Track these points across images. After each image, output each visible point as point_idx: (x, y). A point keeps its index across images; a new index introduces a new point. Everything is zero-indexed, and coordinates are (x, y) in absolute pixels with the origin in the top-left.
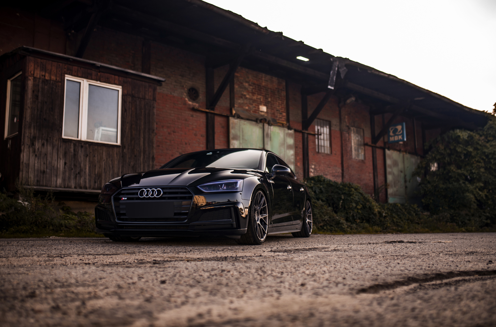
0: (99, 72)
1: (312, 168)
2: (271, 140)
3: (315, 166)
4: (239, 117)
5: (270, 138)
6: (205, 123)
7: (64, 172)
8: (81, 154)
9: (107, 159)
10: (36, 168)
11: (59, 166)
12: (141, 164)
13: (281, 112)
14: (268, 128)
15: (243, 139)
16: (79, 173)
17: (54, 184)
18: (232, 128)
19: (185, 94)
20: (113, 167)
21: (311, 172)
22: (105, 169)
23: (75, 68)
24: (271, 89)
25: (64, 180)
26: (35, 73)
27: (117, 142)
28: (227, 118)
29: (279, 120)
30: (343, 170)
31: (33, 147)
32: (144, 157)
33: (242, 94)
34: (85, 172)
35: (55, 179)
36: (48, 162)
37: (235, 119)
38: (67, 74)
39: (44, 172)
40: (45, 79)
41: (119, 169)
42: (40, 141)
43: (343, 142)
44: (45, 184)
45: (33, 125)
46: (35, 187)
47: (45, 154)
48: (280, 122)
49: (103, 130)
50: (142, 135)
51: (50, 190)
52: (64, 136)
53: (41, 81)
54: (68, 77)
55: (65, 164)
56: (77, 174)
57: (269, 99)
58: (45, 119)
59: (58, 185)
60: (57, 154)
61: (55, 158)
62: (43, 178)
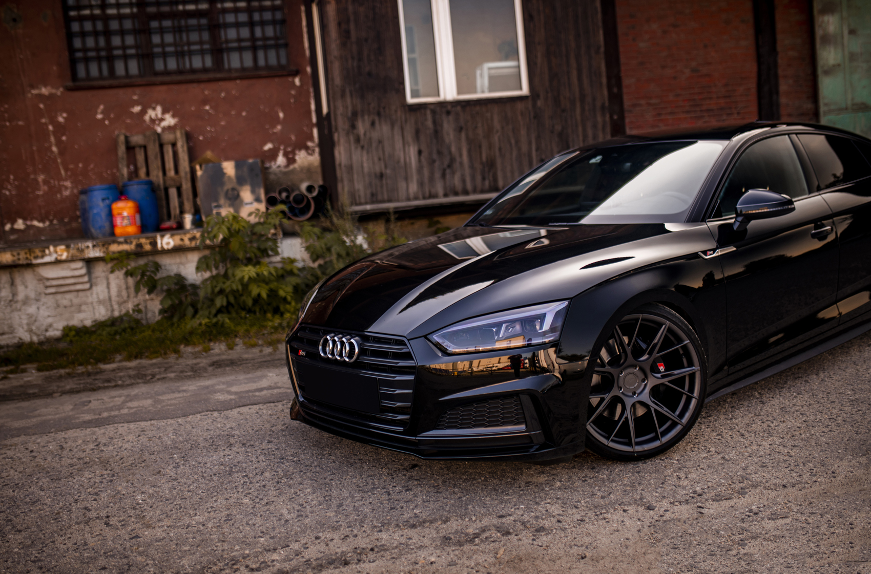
7: (420, 170)
8: (448, 128)
9: (503, 128)
10: (366, 170)
11: (408, 160)
16: (449, 166)
17: (402, 193)
20: (517, 142)
22: (500, 149)
25: (421, 184)
27: (521, 88)
31: (355, 131)
32: (583, 110)
34: (461, 164)
35: (404, 185)
36: (387, 153)
39: (382, 175)
41: (530, 143)
42: (366, 117)
44: (386, 197)
45: (348, 91)
46: (368, 207)
47: (380, 142)
49: (490, 69)
50: (574, 65)
51: (388, 209)
52: (413, 96)
55: (420, 152)
56: (445, 170)
58: (369, 74)
59: (412, 196)
60: (400, 138)
61: (399, 144)
62: (382, 187)
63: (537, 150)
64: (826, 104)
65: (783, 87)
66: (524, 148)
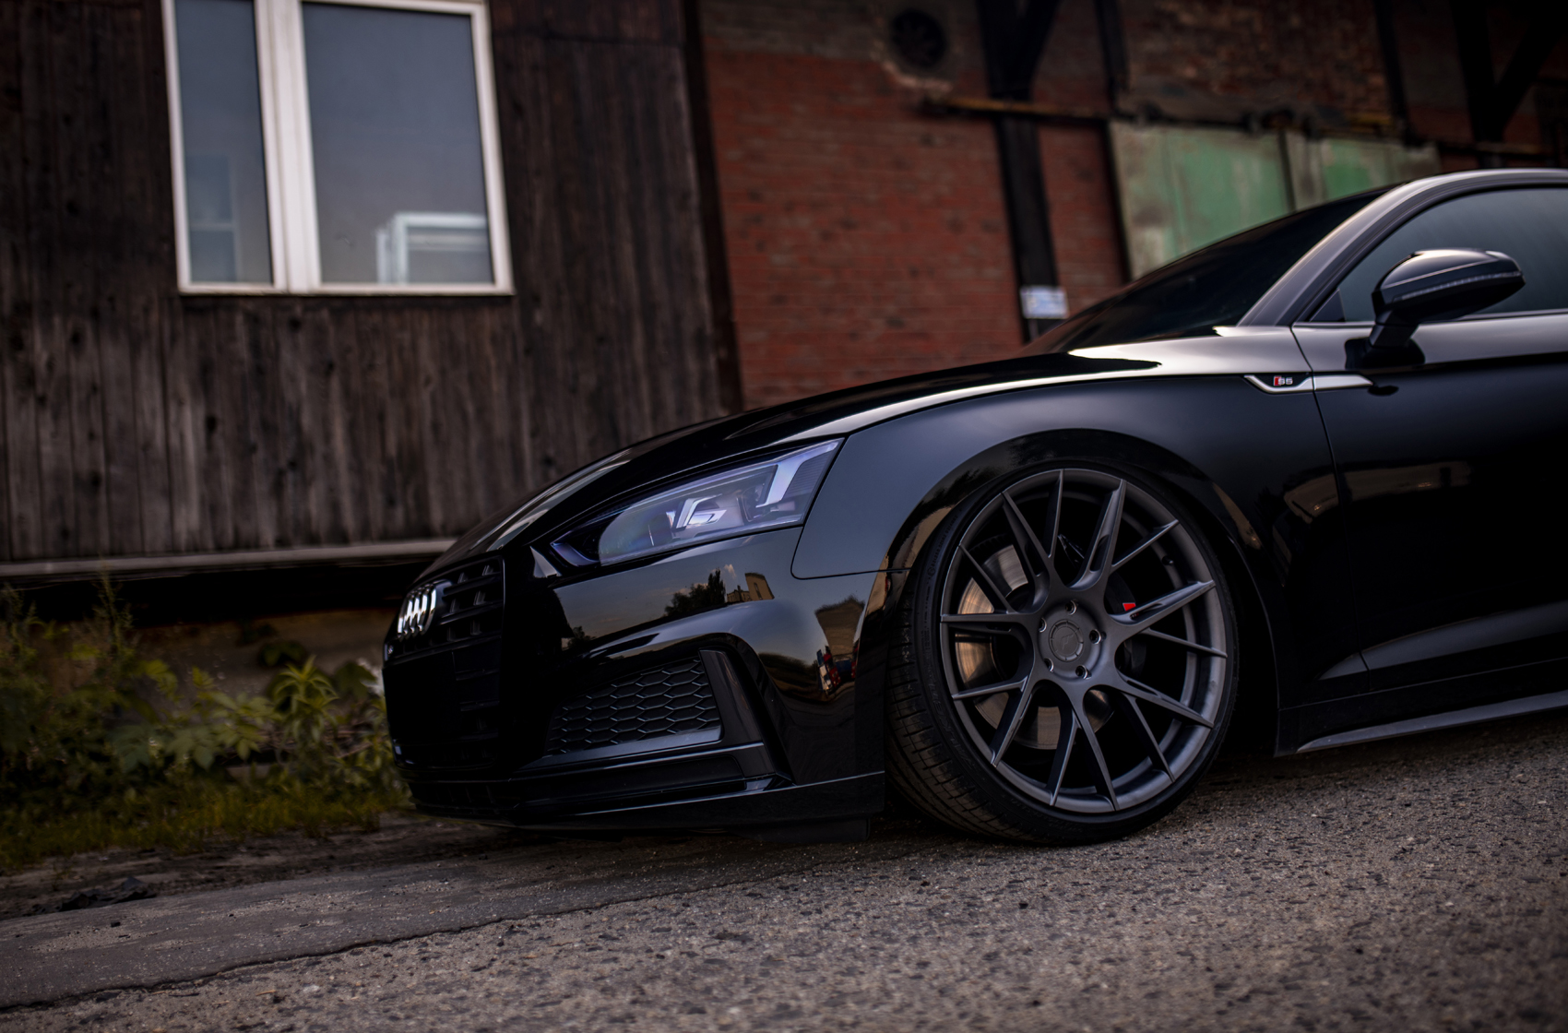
4: (1155, 117)
6: (994, 169)
7: (209, 471)
8: (293, 362)
9: (443, 372)
10: (48, 464)
11: (174, 440)
12: (635, 379)
13: (1358, 74)
14: (1307, 156)
15: (1188, 218)
16: (293, 465)
17: (155, 532)
18: (1129, 173)
19: (879, 44)
20: (482, 411)
22: (436, 427)
25: (211, 509)
27: (492, 279)
28: (1099, 129)
29: (1352, 109)
31: (21, 356)
32: (650, 342)
33: (1160, 13)
34: (329, 459)
35: (163, 511)
37: (1142, 129)
39: (95, 481)
41: (515, 416)
42: (57, 320)
44: (105, 543)
46: (49, 567)
47: (94, 389)
48: (1361, 117)
49: (412, 230)
50: (626, 229)
52: (194, 279)
55: (211, 424)
56: (281, 473)
58: (73, 208)
59: (183, 539)
60: (156, 383)
61: (150, 399)
62: (94, 512)
63: (534, 434)
66: (501, 427)
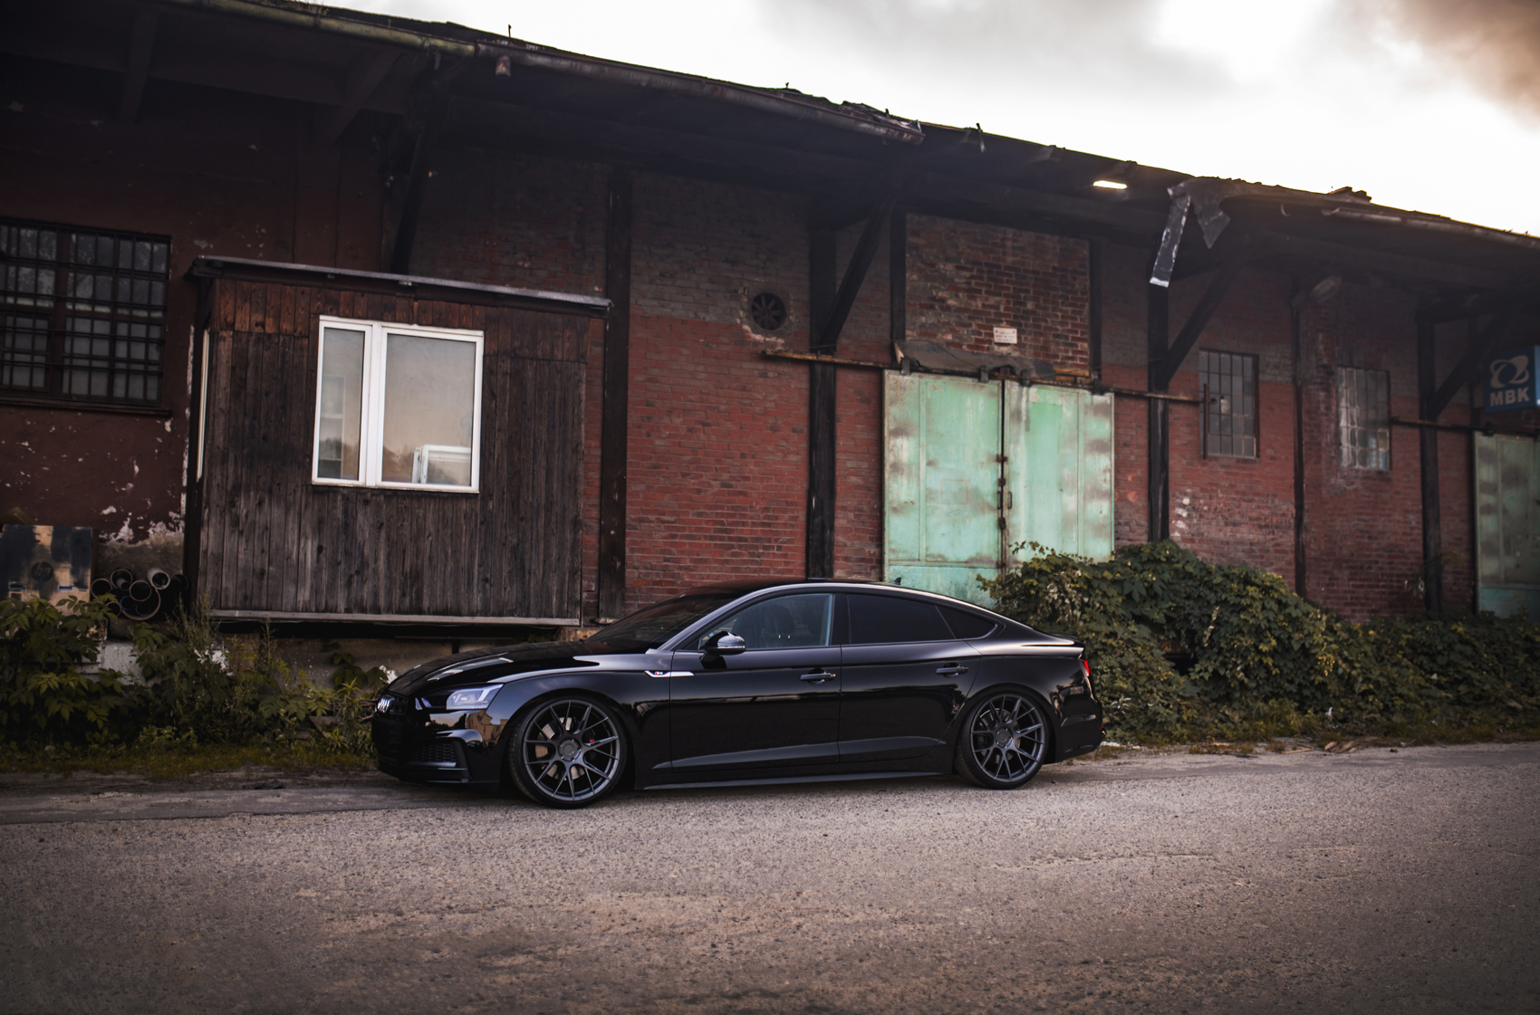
0: (416, 300)
1: (1183, 506)
2: (1027, 429)
3: (1194, 497)
4: (915, 368)
5: (1028, 422)
6: (806, 394)
7: (317, 572)
8: (364, 522)
9: (438, 531)
10: (241, 564)
11: (301, 556)
12: (537, 541)
13: (1070, 341)
14: (1020, 395)
15: (928, 431)
16: (357, 572)
17: (288, 600)
18: (892, 403)
19: (741, 313)
20: (455, 552)
21: (1179, 517)
22: (430, 558)
23: (344, 295)
24: (1034, 272)
25: (316, 591)
26: (238, 319)
27: (469, 485)
28: (878, 372)
29: (1062, 364)
30: (1299, 507)
31: (233, 510)
32: (548, 521)
33: (934, 298)
34: (375, 572)
35: (293, 590)
36: (274, 544)
37: (904, 375)
38: (323, 314)
39: (262, 573)
40: (264, 333)
41: (472, 556)
42: (252, 494)
43: (1305, 418)
44: (264, 603)
45: (231, 456)
46: (237, 614)
47: (266, 528)
48: (1066, 370)
49: (430, 452)
50: (542, 461)
51: (264, 619)
52: (319, 476)
53: (253, 338)
54: (326, 322)
55: (320, 549)
56: (351, 576)
57: (1030, 306)
58: (265, 438)
59: (301, 605)
60: (296, 526)
61: (292, 536)
62: (260, 588)
63: (480, 566)
64: (893, 551)
65: (840, 522)
66: (464, 562)
